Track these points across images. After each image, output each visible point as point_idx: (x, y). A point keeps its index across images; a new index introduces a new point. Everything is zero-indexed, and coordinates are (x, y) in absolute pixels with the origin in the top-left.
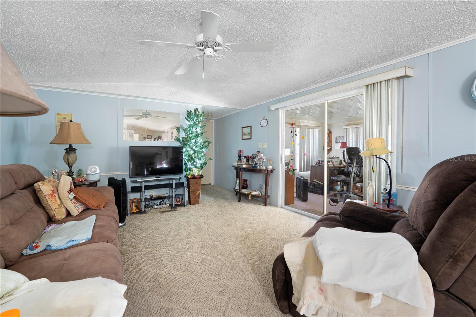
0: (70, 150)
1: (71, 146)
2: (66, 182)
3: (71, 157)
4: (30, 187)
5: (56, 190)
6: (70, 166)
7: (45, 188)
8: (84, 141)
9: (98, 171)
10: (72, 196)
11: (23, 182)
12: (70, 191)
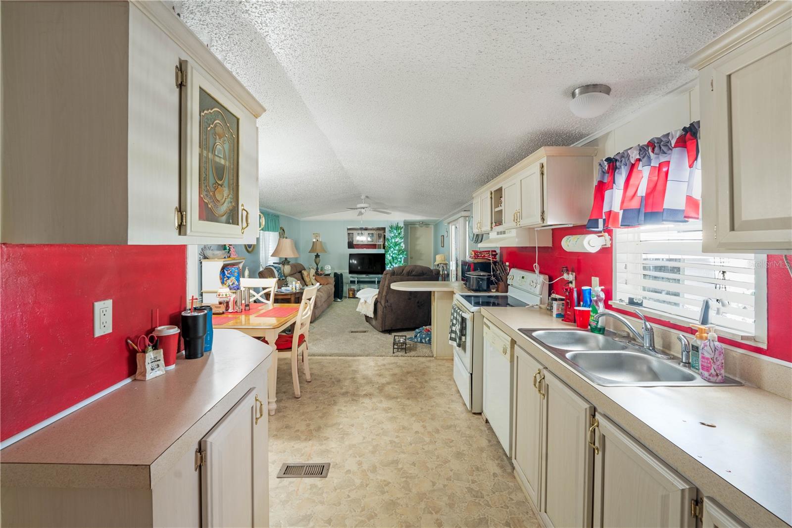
0: (317, 256)
1: (317, 254)
2: (313, 272)
3: (318, 259)
4: (300, 272)
5: (309, 274)
6: (317, 265)
7: (305, 273)
8: (324, 251)
9: (330, 268)
10: (314, 278)
11: (299, 270)
12: (314, 276)
